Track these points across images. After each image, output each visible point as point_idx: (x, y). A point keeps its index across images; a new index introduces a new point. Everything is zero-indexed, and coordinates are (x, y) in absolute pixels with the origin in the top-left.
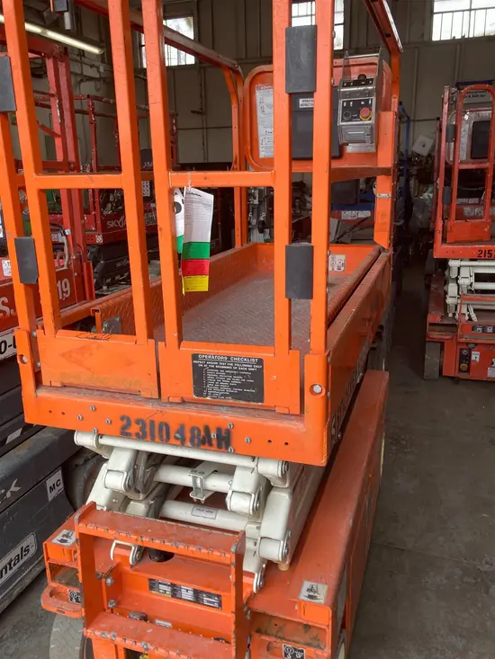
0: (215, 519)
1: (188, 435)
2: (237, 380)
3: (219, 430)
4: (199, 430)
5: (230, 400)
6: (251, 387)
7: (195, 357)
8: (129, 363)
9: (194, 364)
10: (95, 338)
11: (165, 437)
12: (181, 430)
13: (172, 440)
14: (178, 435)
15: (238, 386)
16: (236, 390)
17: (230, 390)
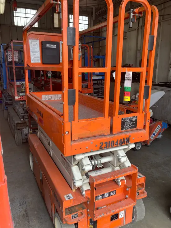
0: (102, 172)
1: (119, 142)
2: (131, 123)
3: (127, 138)
4: (122, 140)
5: (129, 129)
6: (134, 124)
7: (122, 119)
8: (102, 125)
9: (122, 121)
10: (92, 120)
11: (112, 145)
12: (117, 142)
13: (115, 146)
14: (116, 143)
15: (132, 125)
16: (131, 126)
17: (129, 126)
